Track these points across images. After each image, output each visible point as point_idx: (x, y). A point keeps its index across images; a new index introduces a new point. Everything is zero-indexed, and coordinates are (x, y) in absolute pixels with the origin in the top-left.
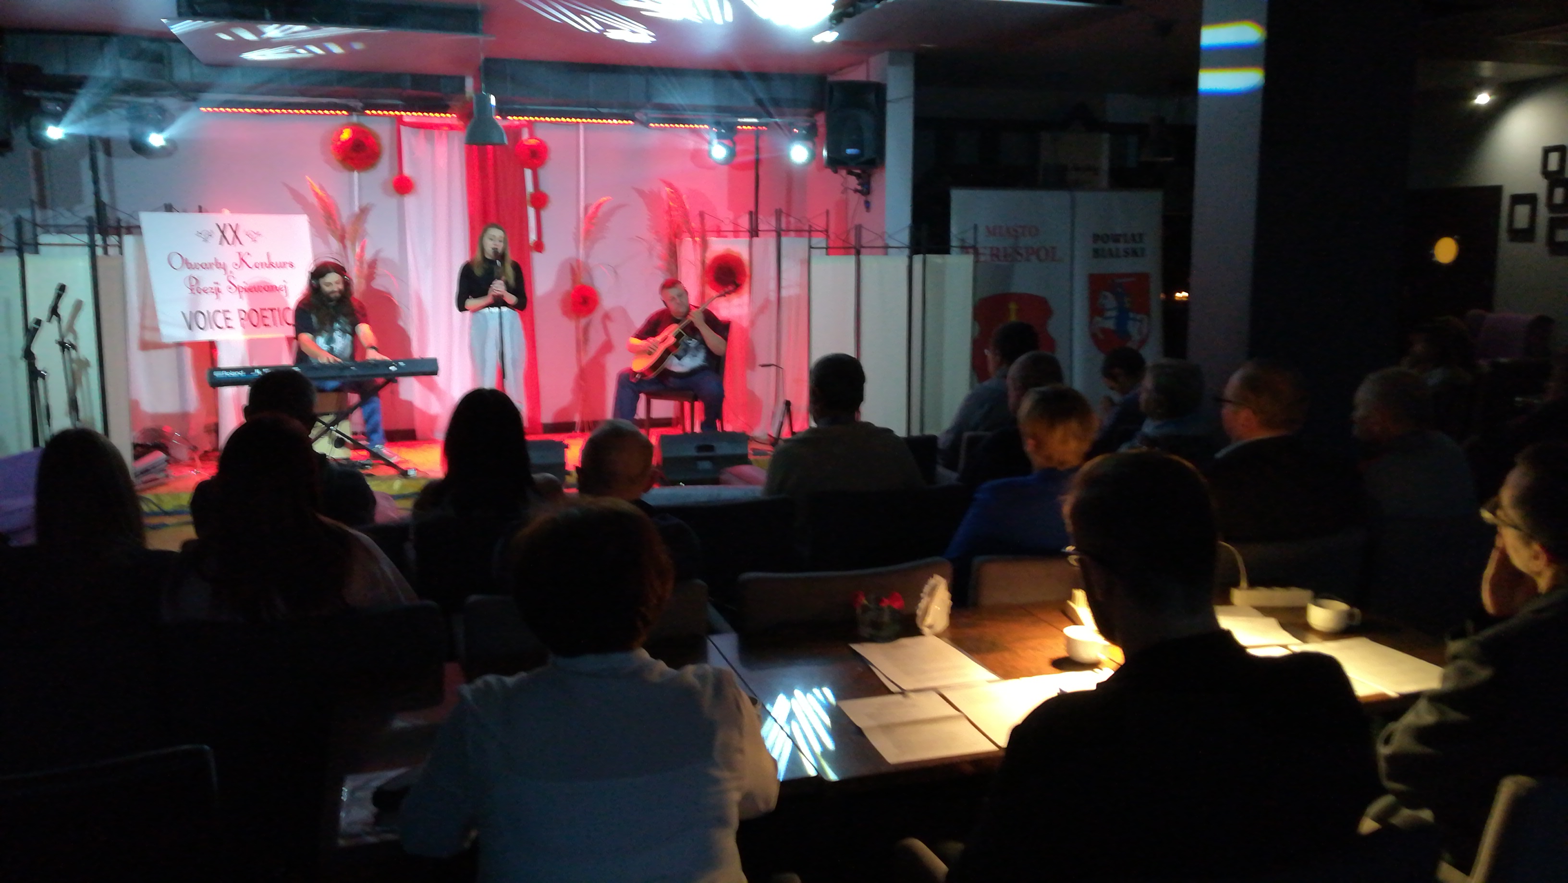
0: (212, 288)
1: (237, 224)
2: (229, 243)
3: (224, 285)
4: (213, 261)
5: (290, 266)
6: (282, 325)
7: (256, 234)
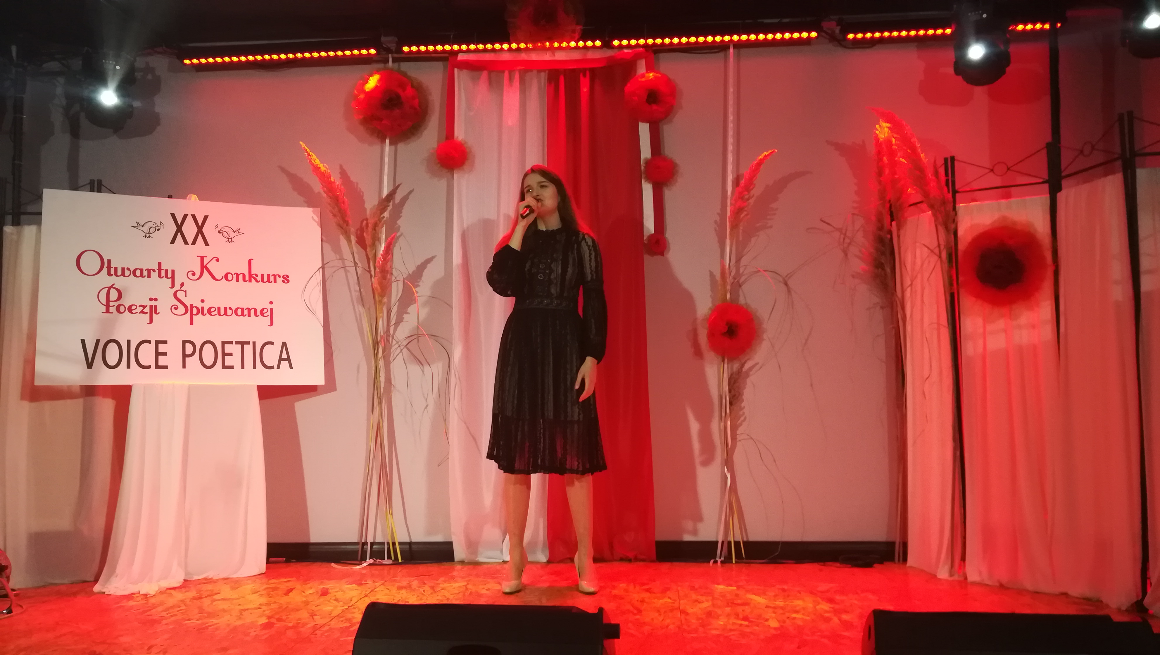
0: (144, 307)
1: (206, 217)
2: (186, 242)
3: (166, 301)
4: (156, 267)
5: (283, 281)
6: (255, 367)
7: (234, 232)
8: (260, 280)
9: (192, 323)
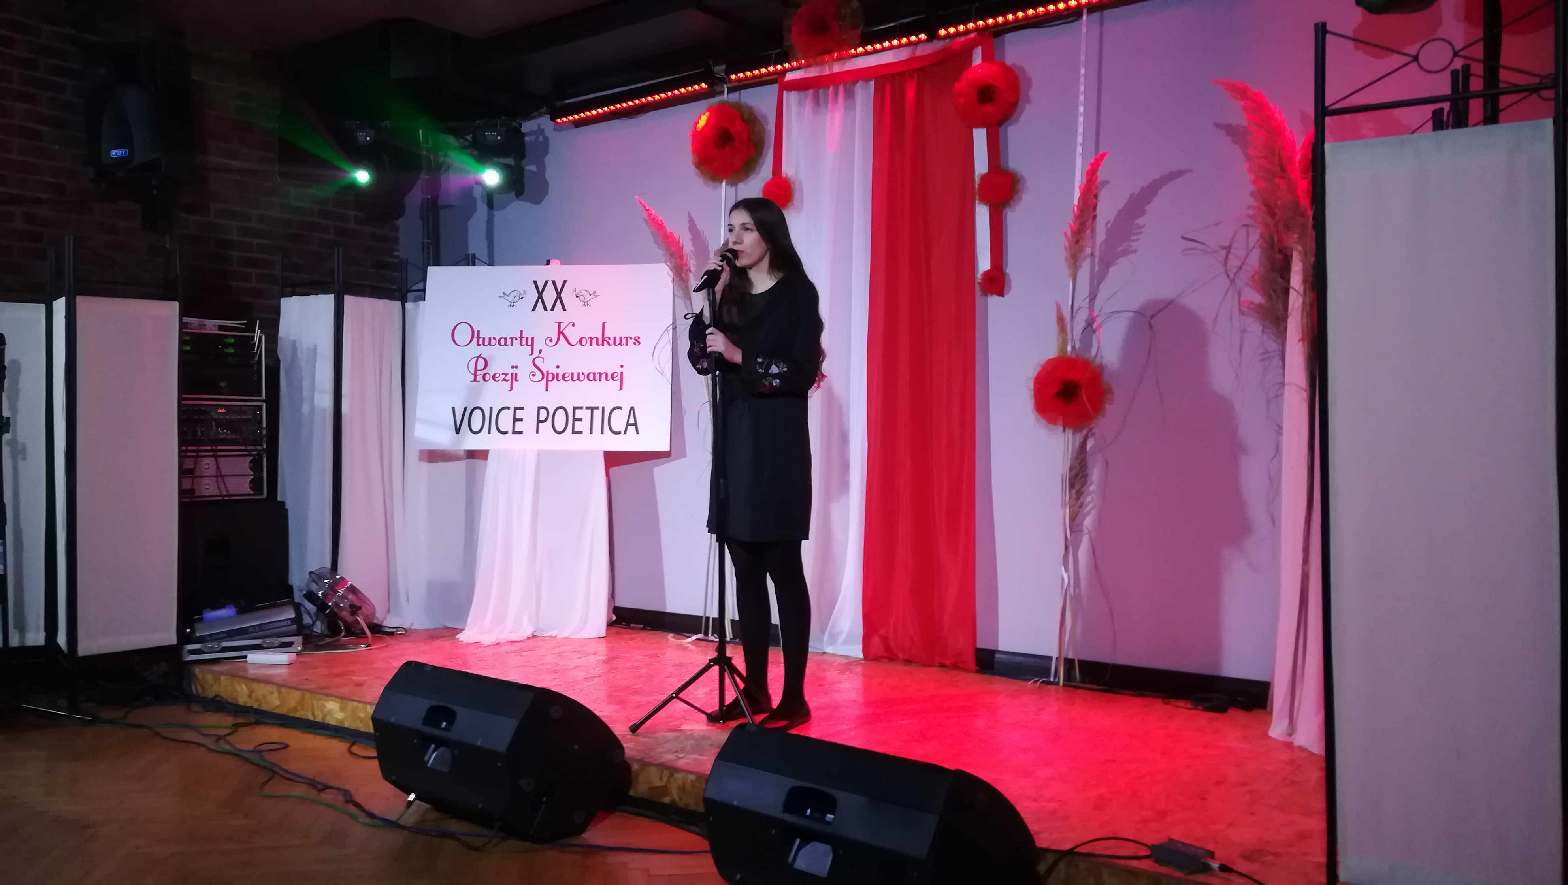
0: (506, 375)
1: (565, 282)
2: (546, 309)
3: (525, 369)
4: (518, 336)
5: (635, 343)
6: (602, 433)
7: (590, 295)
8: (613, 343)
9: (547, 390)
